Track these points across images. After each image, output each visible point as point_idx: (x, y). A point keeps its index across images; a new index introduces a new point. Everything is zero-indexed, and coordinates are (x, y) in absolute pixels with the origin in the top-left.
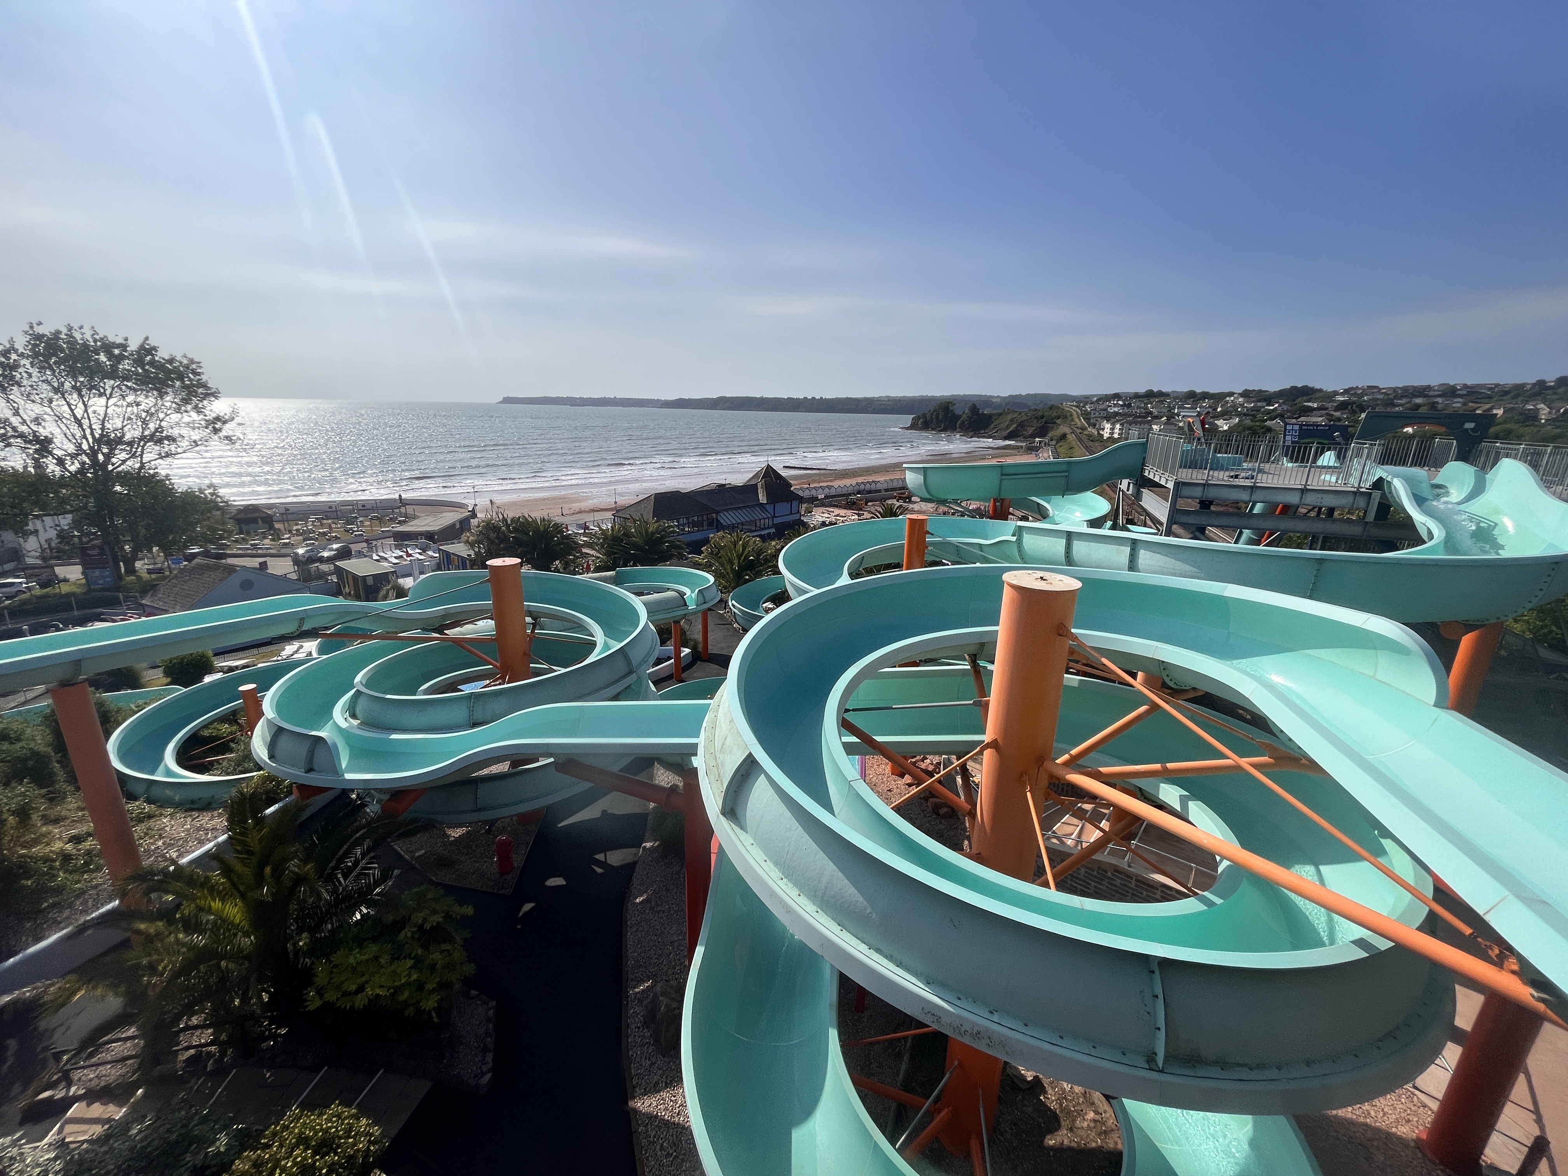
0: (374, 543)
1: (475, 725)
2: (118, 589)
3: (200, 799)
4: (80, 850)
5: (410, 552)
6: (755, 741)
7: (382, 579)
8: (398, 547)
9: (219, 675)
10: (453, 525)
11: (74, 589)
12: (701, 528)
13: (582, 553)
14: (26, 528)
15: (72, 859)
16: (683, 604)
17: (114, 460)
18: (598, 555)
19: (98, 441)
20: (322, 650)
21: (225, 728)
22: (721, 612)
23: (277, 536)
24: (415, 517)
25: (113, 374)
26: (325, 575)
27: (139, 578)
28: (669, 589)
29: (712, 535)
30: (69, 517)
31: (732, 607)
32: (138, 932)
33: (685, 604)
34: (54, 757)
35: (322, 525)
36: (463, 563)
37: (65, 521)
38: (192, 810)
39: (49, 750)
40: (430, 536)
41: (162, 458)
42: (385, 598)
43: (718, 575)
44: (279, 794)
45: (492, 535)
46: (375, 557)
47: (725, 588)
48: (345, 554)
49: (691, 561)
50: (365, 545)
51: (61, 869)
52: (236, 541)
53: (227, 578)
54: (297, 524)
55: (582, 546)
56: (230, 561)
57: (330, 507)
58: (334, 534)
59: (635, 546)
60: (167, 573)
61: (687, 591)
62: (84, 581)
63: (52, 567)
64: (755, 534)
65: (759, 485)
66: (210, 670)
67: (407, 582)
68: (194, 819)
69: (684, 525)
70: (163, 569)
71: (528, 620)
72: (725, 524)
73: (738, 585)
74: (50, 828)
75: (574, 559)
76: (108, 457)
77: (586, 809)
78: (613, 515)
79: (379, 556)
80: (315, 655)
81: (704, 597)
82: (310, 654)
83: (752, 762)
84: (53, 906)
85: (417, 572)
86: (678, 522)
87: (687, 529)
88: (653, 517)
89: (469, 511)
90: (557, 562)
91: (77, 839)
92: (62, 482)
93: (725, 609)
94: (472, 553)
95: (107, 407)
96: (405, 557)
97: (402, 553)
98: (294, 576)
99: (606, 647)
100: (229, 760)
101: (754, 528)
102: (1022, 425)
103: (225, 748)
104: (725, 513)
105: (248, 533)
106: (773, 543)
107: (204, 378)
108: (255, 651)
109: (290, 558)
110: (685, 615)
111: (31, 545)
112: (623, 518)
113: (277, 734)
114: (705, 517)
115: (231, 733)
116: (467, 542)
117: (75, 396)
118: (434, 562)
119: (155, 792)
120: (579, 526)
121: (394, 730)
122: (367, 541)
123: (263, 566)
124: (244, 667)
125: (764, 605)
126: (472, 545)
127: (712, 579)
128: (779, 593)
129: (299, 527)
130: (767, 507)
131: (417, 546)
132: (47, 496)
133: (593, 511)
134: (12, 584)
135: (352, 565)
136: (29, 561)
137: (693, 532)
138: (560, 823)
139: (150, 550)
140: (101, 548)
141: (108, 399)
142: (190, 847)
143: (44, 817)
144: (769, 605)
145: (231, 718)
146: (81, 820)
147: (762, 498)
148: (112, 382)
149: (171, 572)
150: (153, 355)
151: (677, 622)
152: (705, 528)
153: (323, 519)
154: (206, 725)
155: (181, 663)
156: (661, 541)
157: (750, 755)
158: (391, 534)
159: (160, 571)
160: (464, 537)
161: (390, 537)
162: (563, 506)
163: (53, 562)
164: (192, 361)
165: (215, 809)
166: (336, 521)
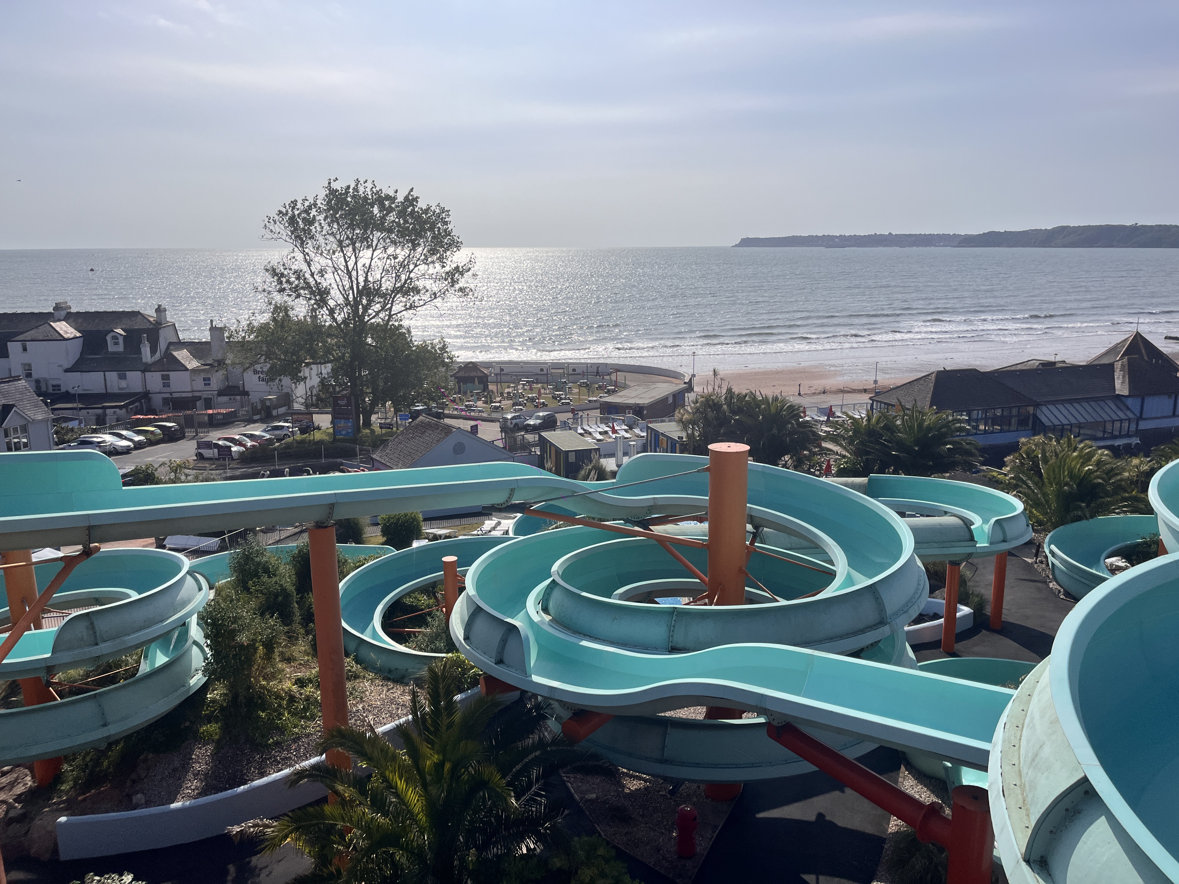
0: (580, 413)
1: (673, 650)
2: (354, 441)
3: (396, 669)
4: (301, 694)
5: (616, 428)
6: (1096, 761)
7: (584, 455)
8: (604, 421)
9: (424, 542)
10: (665, 399)
11: (326, 438)
12: (1006, 428)
13: (822, 449)
14: (299, 374)
15: (295, 702)
16: (968, 536)
17: (370, 311)
18: (844, 453)
19: (360, 293)
20: (519, 529)
21: (424, 599)
22: (1029, 561)
23: (489, 400)
24: (625, 387)
25: (380, 226)
26: (530, 445)
27: (373, 431)
28: (946, 513)
29: (1023, 440)
30: (329, 366)
31: (1049, 555)
32: (336, 793)
33: (972, 539)
34: (295, 597)
35: (531, 389)
36: (673, 446)
37: (327, 369)
38: (389, 679)
39: (293, 589)
40: (638, 410)
41: (406, 309)
42: (586, 478)
43: (1031, 502)
44: (462, 683)
45: (711, 414)
46: (580, 431)
47: (1040, 523)
48: (550, 424)
49: (985, 476)
50: (570, 415)
51: (286, 708)
52: (454, 401)
53: (444, 438)
54: (509, 387)
55: (824, 439)
56: (447, 421)
57: (542, 370)
58: (542, 401)
59: (900, 445)
60: (395, 429)
61: (977, 521)
62: (331, 430)
63: (311, 414)
64: (1102, 444)
65: (1118, 366)
66: (419, 536)
67: (610, 464)
68: (389, 690)
69: (977, 420)
70: (392, 425)
71: (749, 527)
72: (1047, 423)
73: (1062, 522)
74: (285, 666)
75: (810, 456)
76: (366, 308)
77: (796, 805)
78: (871, 398)
79: (584, 430)
80: (511, 534)
81: (1004, 532)
82: (507, 532)
83: (1086, 792)
84: (277, 744)
85: (620, 454)
86: (969, 415)
87: (982, 427)
88: (931, 406)
89: (685, 383)
90: (787, 458)
91: (301, 683)
92: (330, 332)
93: (1036, 556)
94: (684, 435)
95: (372, 259)
96: (610, 433)
97: (607, 429)
98: (500, 444)
99: (849, 580)
100: (424, 635)
101: (1100, 434)
103: (421, 621)
104: (1051, 407)
105: (465, 393)
106: (1135, 461)
107: (450, 227)
108: (457, 522)
109: (498, 424)
110: (970, 555)
111: (300, 391)
112: (885, 404)
113: (476, 612)
114: (1015, 411)
115: (429, 606)
116: (681, 421)
117: (350, 249)
118: (641, 442)
119: (364, 652)
120: (821, 411)
121: (585, 635)
122: (573, 411)
123: (475, 429)
124: (446, 537)
125: (1109, 561)
126: (685, 425)
127: (1019, 506)
128: (1139, 544)
129: (510, 390)
130: (1129, 402)
131: (623, 421)
132: (317, 344)
133: (842, 391)
134: (283, 427)
135: (557, 437)
136: (296, 406)
137: (992, 432)
138: (759, 812)
139: (384, 405)
140: (348, 398)
141: (374, 251)
142: (383, 718)
143: (282, 654)
144: (1117, 561)
145: (430, 589)
146: (306, 665)
147: (1121, 386)
148: (379, 234)
149: (397, 429)
150: (413, 205)
151: (955, 564)
152: (1013, 428)
153: (533, 382)
154: (409, 593)
155: (396, 524)
156: (941, 439)
157: (1085, 780)
158: (598, 405)
159: (389, 426)
160: (677, 415)
161: (597, 409)
162: (802, 383)
163: (312, 409)
164: (443, 210)
165: (407, 684)
166: (545, 385)
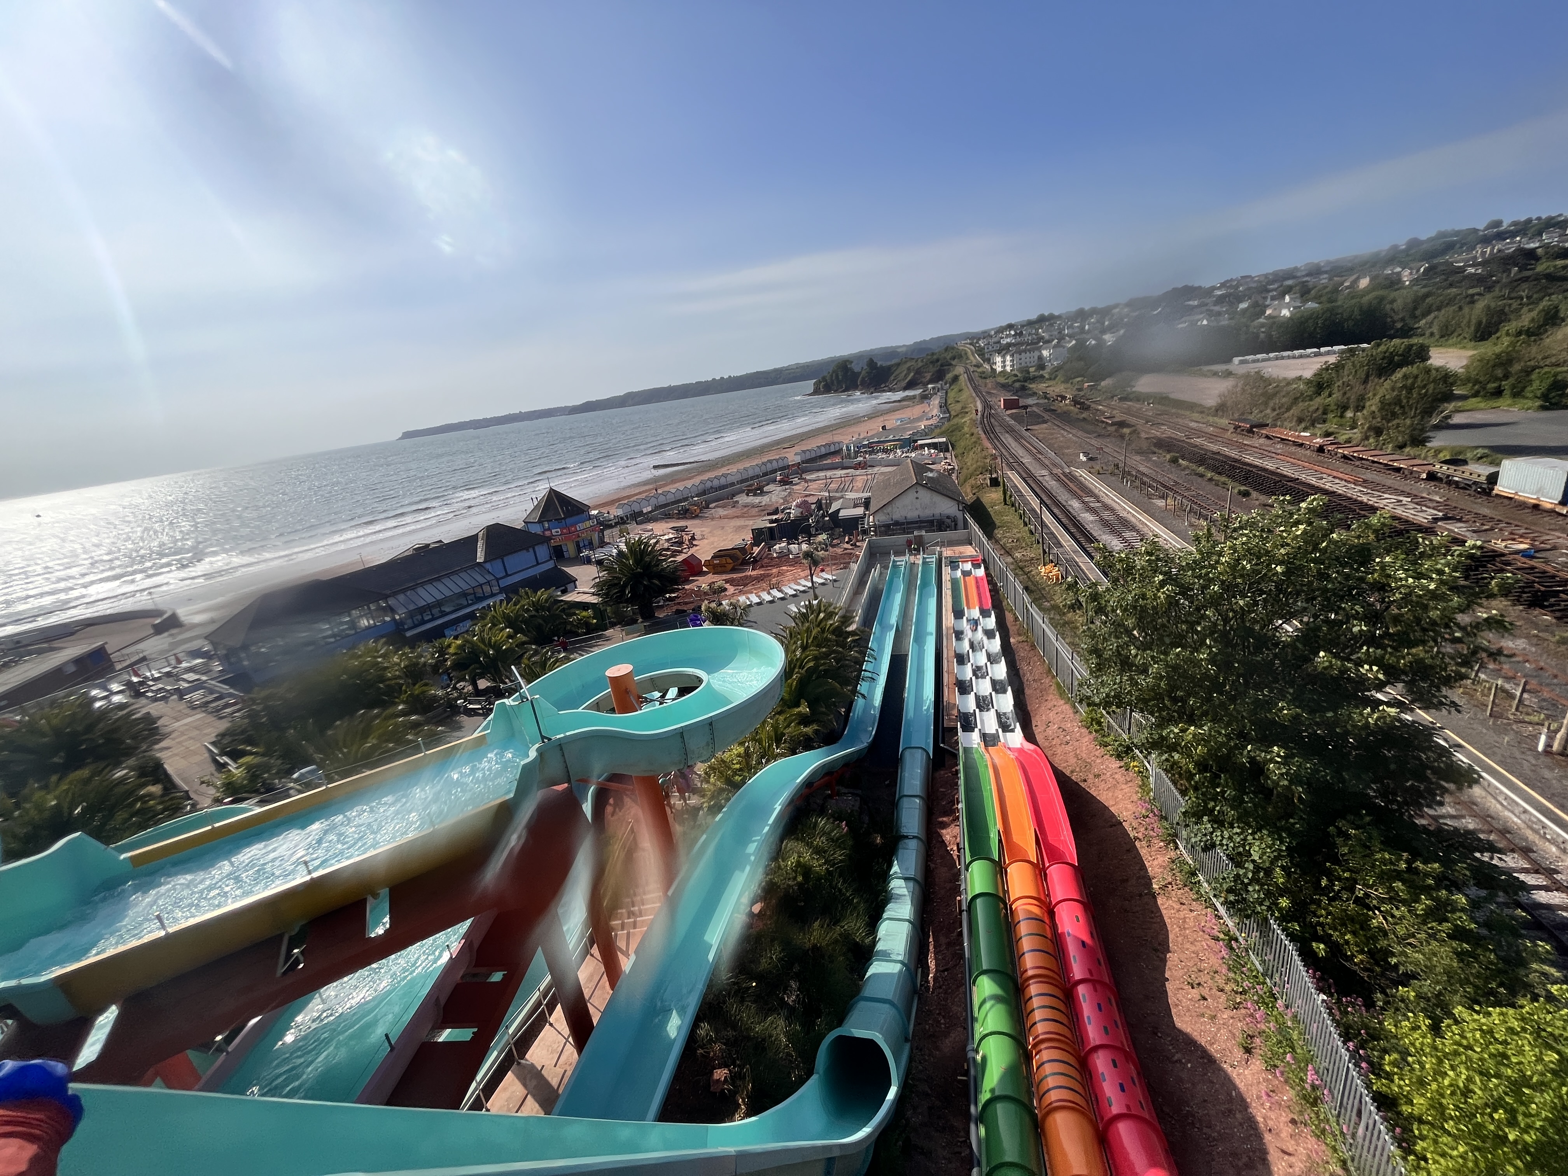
65: (481, 536)
102: (918, 372)
130: (489, 565)
147: (481, 555)
